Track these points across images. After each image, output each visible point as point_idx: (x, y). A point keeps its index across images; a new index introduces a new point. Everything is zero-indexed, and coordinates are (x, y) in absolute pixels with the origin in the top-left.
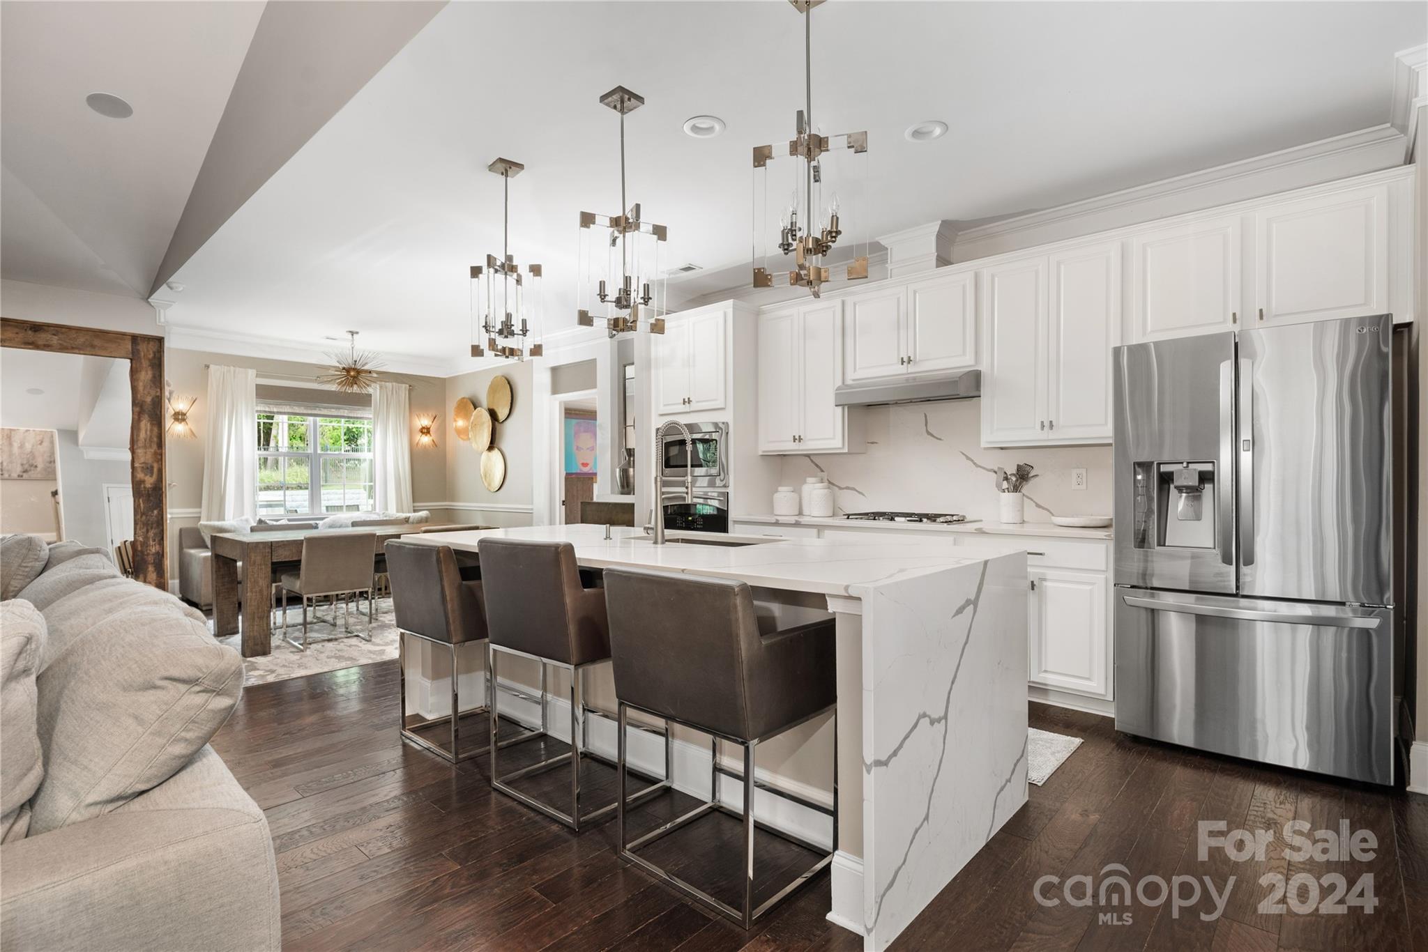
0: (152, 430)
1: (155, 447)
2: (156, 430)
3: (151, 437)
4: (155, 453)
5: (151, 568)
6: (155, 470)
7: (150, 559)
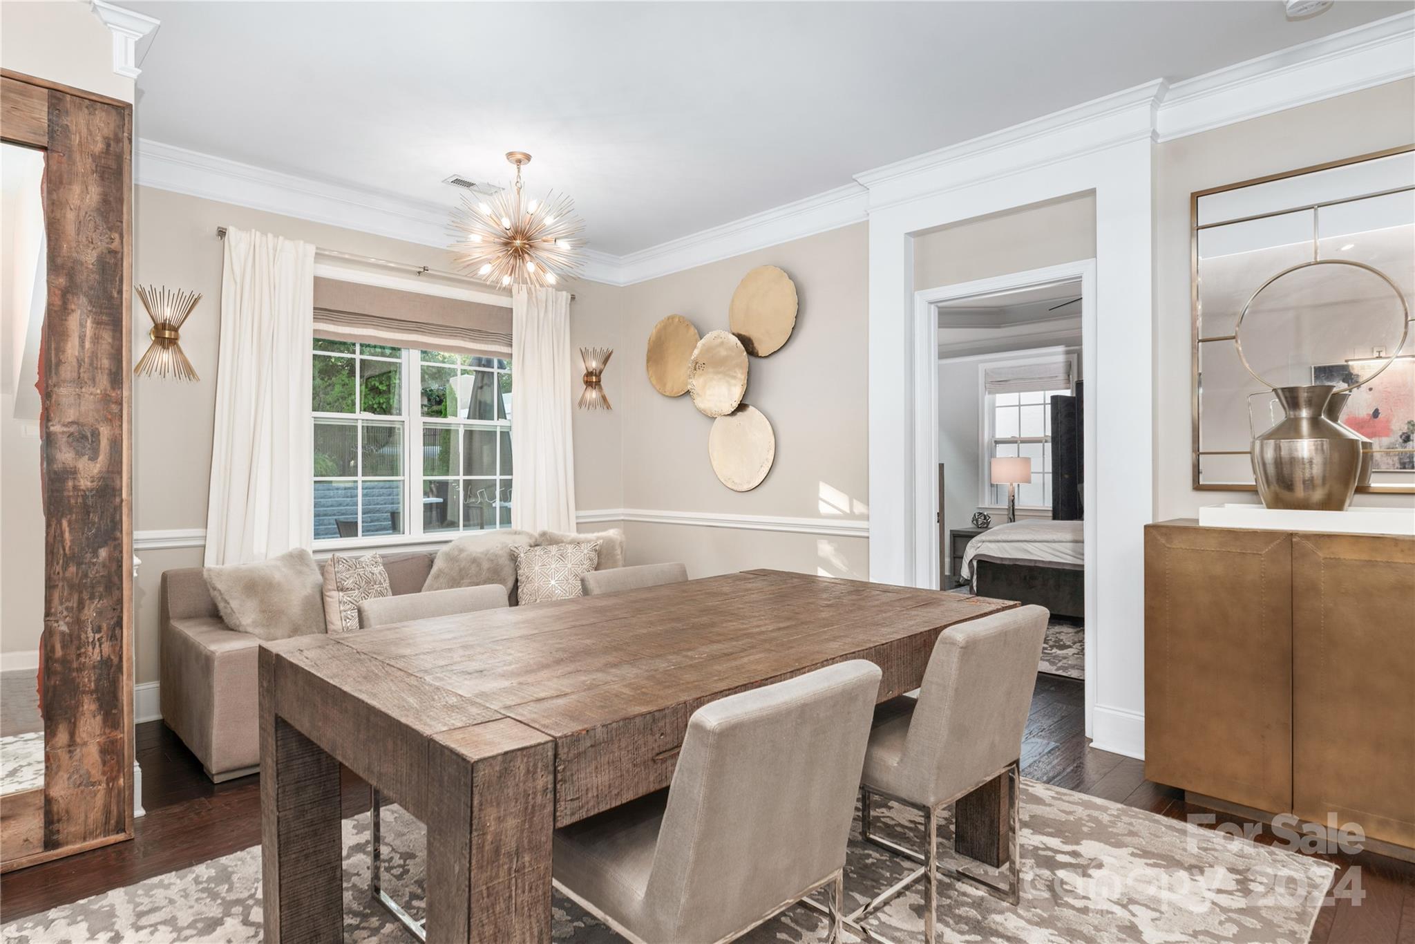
0: (96, 339)
1: (103, 381)
2: (107, 336)
3: (94, 355)
4: (106, 399)
5: (89, 705)
6: (104, 443)
7: (88, 680)
